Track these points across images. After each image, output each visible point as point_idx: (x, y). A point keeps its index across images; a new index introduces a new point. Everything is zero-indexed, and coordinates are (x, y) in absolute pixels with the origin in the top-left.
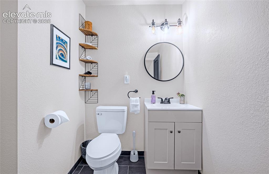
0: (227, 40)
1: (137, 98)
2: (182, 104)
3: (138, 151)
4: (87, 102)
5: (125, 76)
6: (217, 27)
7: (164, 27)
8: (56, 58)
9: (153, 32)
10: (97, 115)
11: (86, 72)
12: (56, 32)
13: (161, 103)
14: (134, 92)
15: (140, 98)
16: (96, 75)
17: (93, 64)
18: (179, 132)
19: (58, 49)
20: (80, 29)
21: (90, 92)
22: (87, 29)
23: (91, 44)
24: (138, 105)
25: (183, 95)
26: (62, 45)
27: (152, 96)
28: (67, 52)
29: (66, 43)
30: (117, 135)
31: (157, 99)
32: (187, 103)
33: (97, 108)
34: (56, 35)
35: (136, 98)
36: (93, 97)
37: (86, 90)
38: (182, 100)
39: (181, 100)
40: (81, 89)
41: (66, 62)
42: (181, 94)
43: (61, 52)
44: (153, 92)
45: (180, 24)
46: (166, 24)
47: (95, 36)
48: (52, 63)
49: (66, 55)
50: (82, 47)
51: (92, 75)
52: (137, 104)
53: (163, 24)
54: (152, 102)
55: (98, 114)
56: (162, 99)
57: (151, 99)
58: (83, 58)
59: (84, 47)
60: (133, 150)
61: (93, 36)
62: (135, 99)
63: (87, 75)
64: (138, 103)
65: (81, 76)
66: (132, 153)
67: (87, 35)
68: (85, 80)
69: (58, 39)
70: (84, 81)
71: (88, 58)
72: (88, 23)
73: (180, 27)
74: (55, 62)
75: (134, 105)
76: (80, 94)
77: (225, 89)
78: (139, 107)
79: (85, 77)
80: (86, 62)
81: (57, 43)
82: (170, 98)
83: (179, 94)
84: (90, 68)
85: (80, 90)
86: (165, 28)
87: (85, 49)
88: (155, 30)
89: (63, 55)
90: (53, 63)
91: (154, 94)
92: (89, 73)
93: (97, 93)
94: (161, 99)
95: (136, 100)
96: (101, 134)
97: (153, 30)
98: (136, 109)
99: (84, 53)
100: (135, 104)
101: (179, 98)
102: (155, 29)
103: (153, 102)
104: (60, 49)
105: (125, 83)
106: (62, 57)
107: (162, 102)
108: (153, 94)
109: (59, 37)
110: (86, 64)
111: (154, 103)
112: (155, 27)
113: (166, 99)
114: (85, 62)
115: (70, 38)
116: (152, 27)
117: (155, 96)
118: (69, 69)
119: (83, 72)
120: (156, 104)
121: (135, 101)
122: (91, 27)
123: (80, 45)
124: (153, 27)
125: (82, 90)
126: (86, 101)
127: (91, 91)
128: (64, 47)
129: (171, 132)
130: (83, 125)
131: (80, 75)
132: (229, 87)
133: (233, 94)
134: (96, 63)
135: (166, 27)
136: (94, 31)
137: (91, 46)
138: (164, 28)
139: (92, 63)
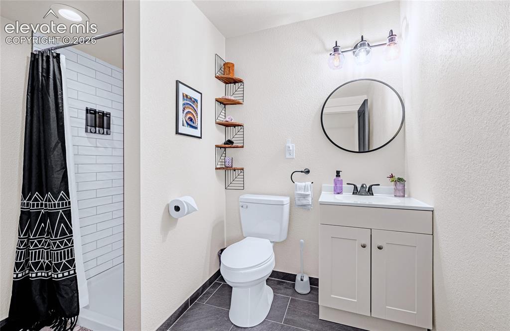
0: (468, 69)
1: (307, 183)
2: (399, 197)
3: (309, 277)
4: (228, 188)
5: (288, 145)
6: (452, 44)
7: (357, 50)
8: (183, 125)
9: (336, 63)
10: (240, 208)
11: (227, 140)
12: (183, 90)
13: (353, 193)
14: (302, 172)
15: (312, 183)
16: (242, 145)
17: (237, 127)
18: (380, 248)
19: (186, 112)
20: (216, 77)
21: (232, 171)
22: (227, 75)
23: (232, 98)
24: (309, 195)
25: (400, 180)
26: (191, 105)
27: (335, 180)
28: (197, 114)
29: (195, 102)
30: (271, 242)
31: (345, 186)
32: (409, 196)
33: (241, 197)
34: (183, 94)
35: (305, 182)
36: (236, 179)
37: (226, 168)
38: (398, 190)
39: (396, 190)
40: (218, 166)
41: (196, 128)
42: (396, 176)
43: (189, 116)
44: (338, 173)
45: (392, 41)
46: (361, 45)
47: (240, 84)
48: (177, 133)
49: (196, 119)
50: (221, 103)
51: (234, 144)
52: (307, 193)
53: (356, 47)
54: (335, 191)
55: (242, 207)
56: (356, 188)
57: (333, 185)
58: (222, 119)
59: (223, 103)
60: (300, 273)
61: (237, 84)
62: (303, 184)
63: (227, 146)
64: (308, 191)
65: (219, 147)
66: (298, 278)
67: (228, 84)
68: (224, 153)
69: (185, 98)
70: (224, 155)
71: (228, 120)
72: (228, 66)
73: (392, 46)
74: (182, 129)
75: (301, 195)
76: (218, 175)
77: (467, 167)
78: (310, 199)
79: (225, 148)
80: (227, 125)
81: (184, 104)
82: (372, 185)
83: (392, 176)
84: (232, 134)
85: (217, 169)
86: (362, 52)
87: (225, 105)
88: (340, 60)
89: (191, 120)
90: (179, 132)
91: (340, 176)
92: (230, 142)
93: (242, 174)
94: (353, 186)
95: (305, 186)
96: (245, 237)
97: (337, 61)
98: (305, 202)
99: (224, 111)
100: (303, 192)
101: (392, 186)
102: (339, 58)
103: (338, 191)
104: (188, 112)
105: (288, 156)
106: (191, 123)
107: (356, 191)
108: (337, 176)
109: (187, 96)
110: (227, 128)
111: (338, 193)
112: (339, 54)
113: (362, 186)
114: (224, 126)
115: (201, 94)
116: (334, 55)
117: (342, 180)
118: (201, 138)
119: (221, 142)
120: (344, 194)
121: (304, 188)
122: (233, 70)
123: (216, 100)
124: (336, 55)
125: (219, 168)
126: (227, 186)
127: (235, 170)
128: (193, 107)
129: (364, 246)
130: (223, 222)
131: (217, 146)
132: (472, 163)
133: (478, 177)
134: (241, 126)
135: (362, 50)
136: (237, 76)
137: (233, 101)
138: (359, 53)
139: (235, 126)
